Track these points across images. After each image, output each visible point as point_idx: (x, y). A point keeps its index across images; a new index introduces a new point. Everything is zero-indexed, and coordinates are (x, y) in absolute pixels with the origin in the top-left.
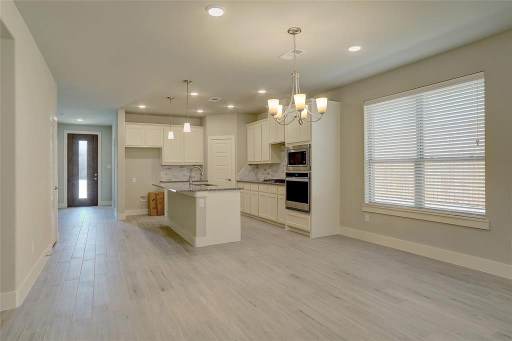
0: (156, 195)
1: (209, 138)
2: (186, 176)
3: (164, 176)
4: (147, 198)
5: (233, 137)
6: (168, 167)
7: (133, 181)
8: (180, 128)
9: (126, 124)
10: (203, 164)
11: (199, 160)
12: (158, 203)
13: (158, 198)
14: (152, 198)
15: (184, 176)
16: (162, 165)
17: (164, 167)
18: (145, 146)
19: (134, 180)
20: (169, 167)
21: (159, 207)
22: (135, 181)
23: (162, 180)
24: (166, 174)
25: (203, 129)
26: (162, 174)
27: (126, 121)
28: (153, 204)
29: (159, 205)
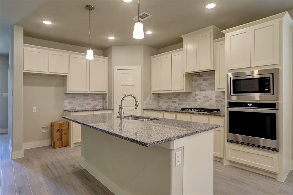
0: (61, 125)
1: (115, 68)
2: (90, 104)
3: (68, 105)
4: (49, 128)
5: (139, 67)
6: (72, 96)
7: (33, 111)
8: (82, 57)
9: (24, 46)
10: (107, 93)
11: (103, 89)
12: (63, 133)
13: (63, 128)
14: (56, 128)
15: (88, 104)
16: (66, 94)
17: (68, 95)
18: (48, 73)
19: (35, 109)
20: (74, 96)
21: (64, 138)
22: (36, 111)
23: (65, 109)
24: (70, 103)
25: (107, 60)
26: (66, 102)
27: (24, 43)
28: (57, 136)
29: (63, 136)
